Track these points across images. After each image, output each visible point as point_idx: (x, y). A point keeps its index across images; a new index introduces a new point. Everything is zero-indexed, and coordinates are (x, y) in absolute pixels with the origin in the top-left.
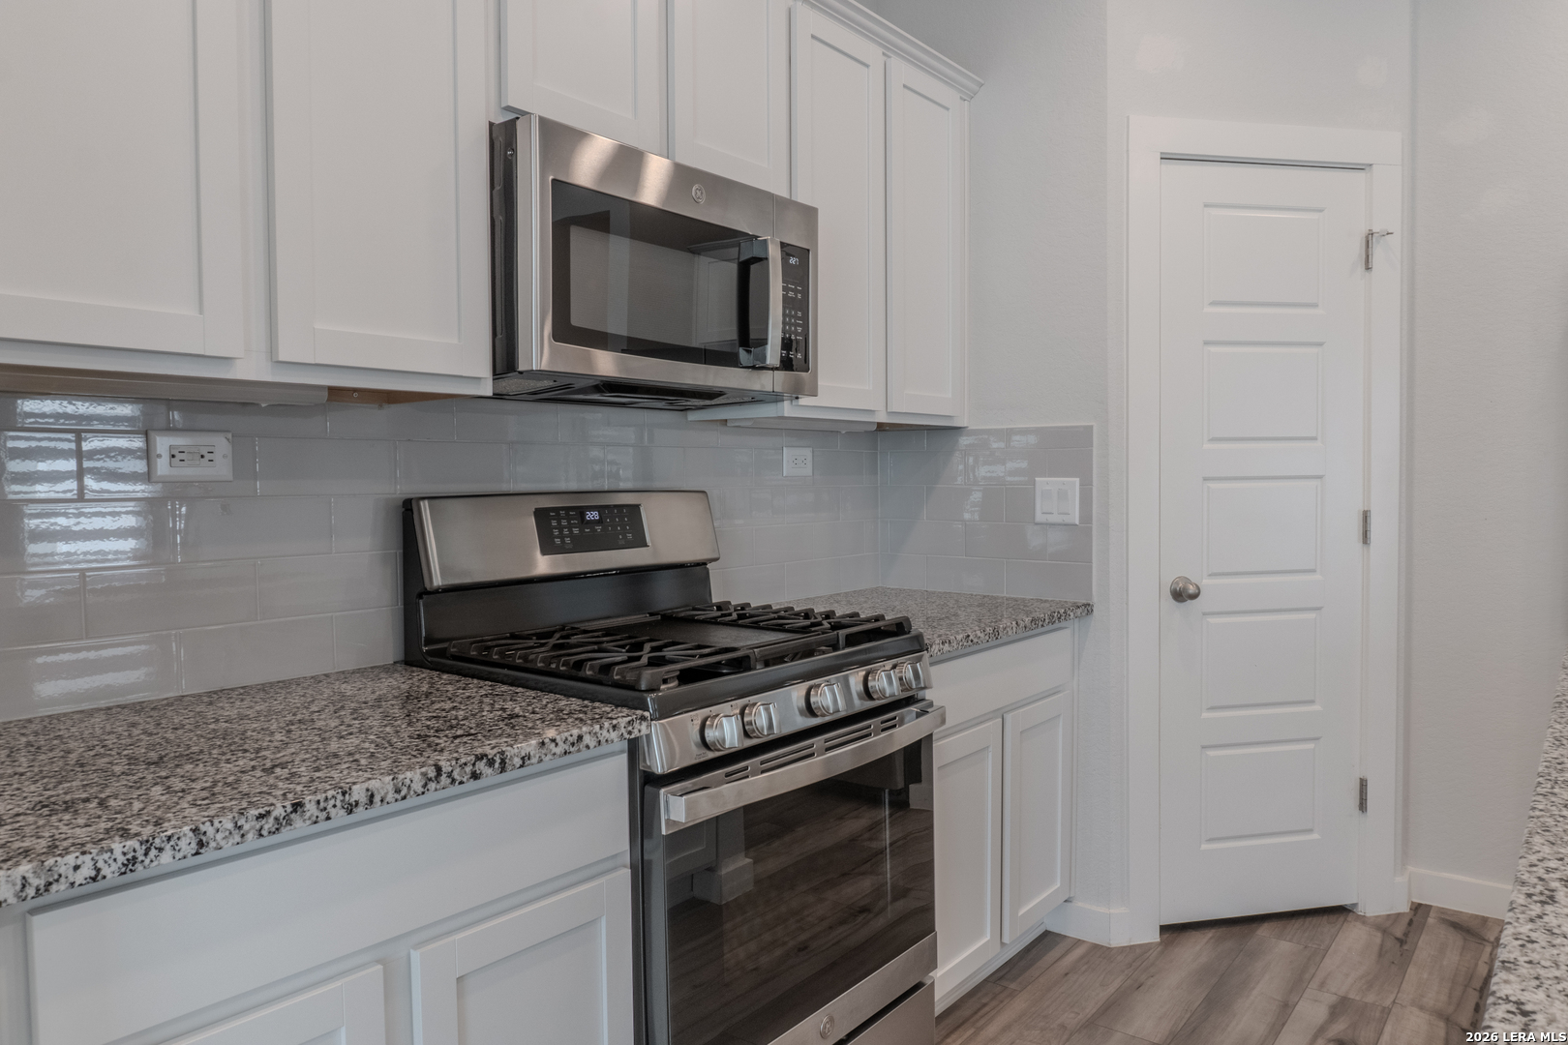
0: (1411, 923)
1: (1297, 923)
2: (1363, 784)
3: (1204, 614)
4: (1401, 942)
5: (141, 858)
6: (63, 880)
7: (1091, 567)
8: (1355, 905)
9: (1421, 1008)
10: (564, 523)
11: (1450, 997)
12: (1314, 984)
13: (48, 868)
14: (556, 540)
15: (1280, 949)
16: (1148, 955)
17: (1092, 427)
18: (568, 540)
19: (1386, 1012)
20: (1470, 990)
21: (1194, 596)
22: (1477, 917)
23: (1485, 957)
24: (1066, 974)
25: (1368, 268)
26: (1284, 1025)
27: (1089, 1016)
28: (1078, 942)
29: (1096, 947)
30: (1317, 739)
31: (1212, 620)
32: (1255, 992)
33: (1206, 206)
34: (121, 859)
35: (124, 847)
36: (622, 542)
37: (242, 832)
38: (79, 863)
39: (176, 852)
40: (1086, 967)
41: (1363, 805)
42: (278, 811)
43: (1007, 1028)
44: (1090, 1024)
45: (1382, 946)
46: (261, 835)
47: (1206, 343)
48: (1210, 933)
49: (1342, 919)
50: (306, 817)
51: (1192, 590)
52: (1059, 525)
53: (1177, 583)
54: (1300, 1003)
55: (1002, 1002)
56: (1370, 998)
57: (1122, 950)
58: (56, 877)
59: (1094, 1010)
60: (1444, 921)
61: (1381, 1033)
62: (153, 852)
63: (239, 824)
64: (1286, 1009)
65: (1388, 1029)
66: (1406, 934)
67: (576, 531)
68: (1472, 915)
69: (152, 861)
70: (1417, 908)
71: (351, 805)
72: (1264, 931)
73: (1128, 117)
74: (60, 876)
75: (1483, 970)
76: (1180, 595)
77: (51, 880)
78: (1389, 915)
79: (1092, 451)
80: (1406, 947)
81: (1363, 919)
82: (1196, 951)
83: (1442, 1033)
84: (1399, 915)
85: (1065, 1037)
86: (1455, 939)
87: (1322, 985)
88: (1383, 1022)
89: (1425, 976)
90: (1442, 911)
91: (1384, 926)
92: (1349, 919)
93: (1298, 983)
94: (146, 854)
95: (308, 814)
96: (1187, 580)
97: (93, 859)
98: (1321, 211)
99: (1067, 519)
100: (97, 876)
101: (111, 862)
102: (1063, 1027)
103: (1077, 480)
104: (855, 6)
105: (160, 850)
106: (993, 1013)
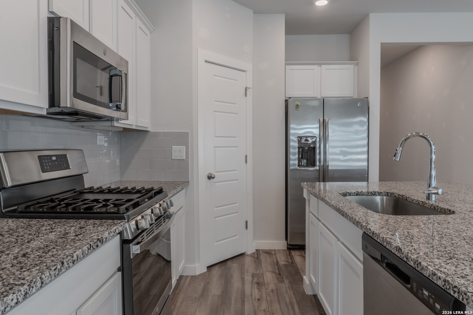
0: (257, 254)
1: (235, 259)
2: (247, 222)
3: (215, 182)
4: (258, 258)
5: (28, 292)
6: (9, 306)
7: (189, 171)
8: (245, 252)
9: (268, 271)
10: (46, 161)
11: (272, 268)
12: (246, 272)
13: (5, 302)
14: (45, 167)
15: (234, 266)
16: (206, 275)
17: (188, 132)
18: (48, 167)
19: (262, 274)
20: (275, 265)
21: (213, 178)
22: (269, 250)
23: (274, 258)
24: (189, 285)
25: (246, 96)
26: (244, 283)
27: (201, 293)
28: (187, 276)
29: (192, 276)
30: (238, 212)
31: (217, 184)
32: (234, 277)
33: (214, 75)
34: (23, 293)
35: (24, 288)
36: (63, 168)
37: (51, 276)
38: (13, 298)
39: (36, 287)
40: (193, 282)
41: (247, 228)
42: (59, 267)
43: (182, 303)
44: (202, 295)
45: (254, 260)
46: (55, 276)
47: (214, 111)
48: (217, 266)
49: (243, 256)
50: (65, 268)
51: (213, 176)
52: (179, 159)
53: (209, 175)
54: (245, 277)
55: (177, 296)
56: (258, 272)
57: (199, 275)
58: (7, 305)
59: (201, 292)
60: (263, 252)
61: (264, 279)
62: (31, 289)
63: (50, 273)
64: (243, 279)
65: (265, 277)
66: (258, 257)
67: (50, 164)
68: (268, 250)
69: (31, 292)
70: (257, 250)
71: (73, 261)
72: (229, 263)
73: (197, 49)
74: (8, 304)
75: (275, 261)
76: (210, 177)
77: (6, 307)
78: (252, 253)
79: (188, 139)
80: (259, 259)
81: (247, 255)
82: (216, 271)
83: (275, 276)
84: (254, 252)
85: (198, 300)
86: (267, 255)
87: (247, 272)
88: (263, 276)
89: (266, 264)
90: (262, 250)
91: (252, 255)
92: (245, 256)
93: (242, 273)
94: (29, 290)
95: (65, 266)
96: (211, 174)
97: (16, 295)
98: (237, 80)
99: (182, 158)
100: (17, 302)
101: (21, 295)
102: (196, 298)
103: (185, 147)
104: (133, 2)
105: (33, 287)
106: (176, 300)
